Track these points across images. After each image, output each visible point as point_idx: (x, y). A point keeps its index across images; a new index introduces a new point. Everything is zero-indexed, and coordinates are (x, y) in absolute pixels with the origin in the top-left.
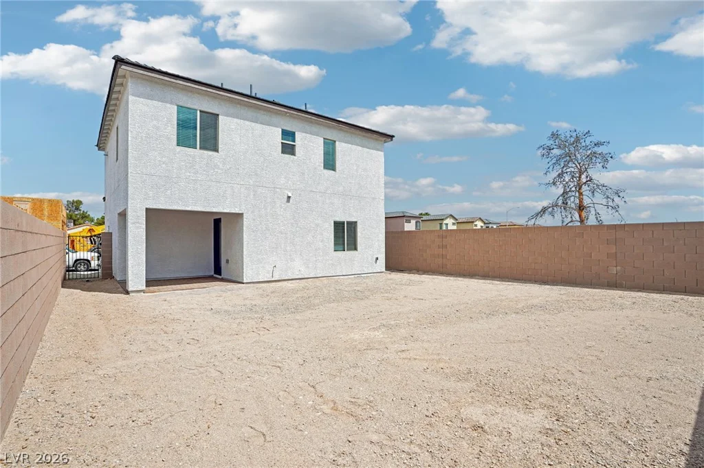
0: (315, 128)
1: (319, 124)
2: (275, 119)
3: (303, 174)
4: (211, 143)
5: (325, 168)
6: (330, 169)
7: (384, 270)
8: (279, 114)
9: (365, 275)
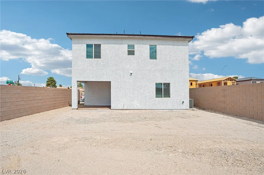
0: (144, 42)
1: (146, 39)
2: (124, 41)
3: (139, 63)
4: (98, 56)
5: (150, 58)
6: (154, 59)
7: (188, 108)
8: (126, 39)
9: (176, 110)
